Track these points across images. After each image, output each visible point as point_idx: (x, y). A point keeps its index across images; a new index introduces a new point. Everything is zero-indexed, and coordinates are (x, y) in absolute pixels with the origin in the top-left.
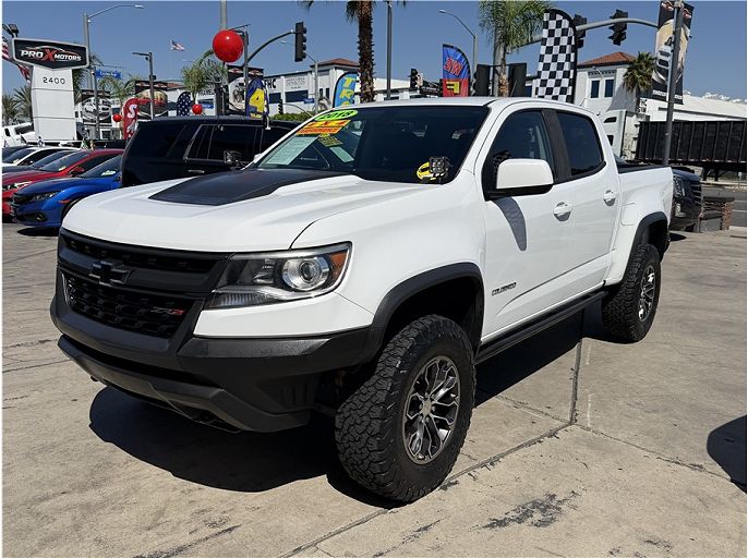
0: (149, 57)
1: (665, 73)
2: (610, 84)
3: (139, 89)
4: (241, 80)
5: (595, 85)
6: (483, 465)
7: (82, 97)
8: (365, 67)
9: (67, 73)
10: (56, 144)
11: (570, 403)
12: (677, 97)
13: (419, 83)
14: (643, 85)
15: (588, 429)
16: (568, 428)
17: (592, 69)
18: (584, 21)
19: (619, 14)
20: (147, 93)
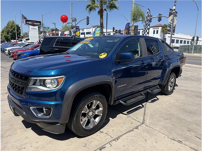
0: (55, 24)
1: (170, 28)
2: (157, 31)
3: (52, 31)
4: (74, 29)
5: (154, 31)
6: (114, 140)
7: (40, 33)
8: (102, 26)
9: (37, 27)
10: (34, 43)
11: (143, 116)
12: (173, 33)
13: (115, 30)
14: (165, 31)
15: (147, 126)
16: (142, 126)
17: (154, 28)
18: (152, 16)
19: (160, 15)
20: (54, 32)
